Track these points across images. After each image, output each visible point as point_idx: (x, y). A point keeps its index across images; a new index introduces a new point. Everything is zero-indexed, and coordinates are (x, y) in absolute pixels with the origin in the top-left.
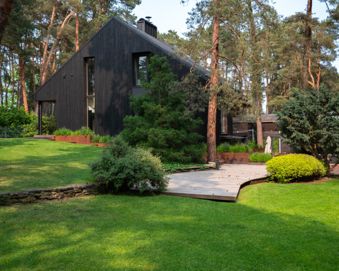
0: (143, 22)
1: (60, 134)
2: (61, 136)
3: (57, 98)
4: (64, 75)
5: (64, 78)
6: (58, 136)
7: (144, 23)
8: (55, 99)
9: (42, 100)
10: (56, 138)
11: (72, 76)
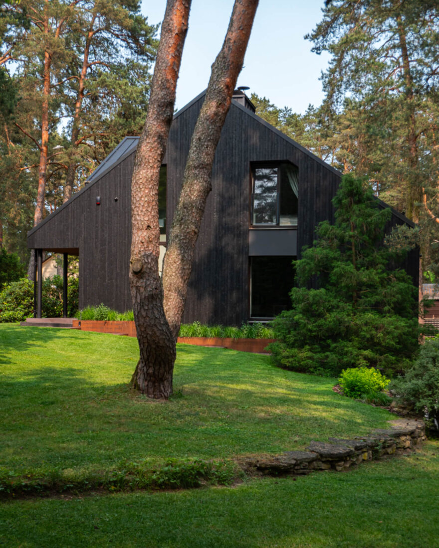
0: (242, 98)
1: (91, 318)
2: (95, 321)
3: (80, 245)
4: (99, 198)
5: (98, 204)
6: (88, 322)
7: (244, 99)
8: (76, 246)
9: (43, 248)
10: (82, 326)
11: (116, 200)
